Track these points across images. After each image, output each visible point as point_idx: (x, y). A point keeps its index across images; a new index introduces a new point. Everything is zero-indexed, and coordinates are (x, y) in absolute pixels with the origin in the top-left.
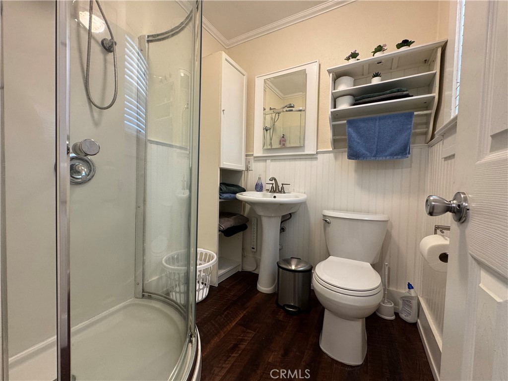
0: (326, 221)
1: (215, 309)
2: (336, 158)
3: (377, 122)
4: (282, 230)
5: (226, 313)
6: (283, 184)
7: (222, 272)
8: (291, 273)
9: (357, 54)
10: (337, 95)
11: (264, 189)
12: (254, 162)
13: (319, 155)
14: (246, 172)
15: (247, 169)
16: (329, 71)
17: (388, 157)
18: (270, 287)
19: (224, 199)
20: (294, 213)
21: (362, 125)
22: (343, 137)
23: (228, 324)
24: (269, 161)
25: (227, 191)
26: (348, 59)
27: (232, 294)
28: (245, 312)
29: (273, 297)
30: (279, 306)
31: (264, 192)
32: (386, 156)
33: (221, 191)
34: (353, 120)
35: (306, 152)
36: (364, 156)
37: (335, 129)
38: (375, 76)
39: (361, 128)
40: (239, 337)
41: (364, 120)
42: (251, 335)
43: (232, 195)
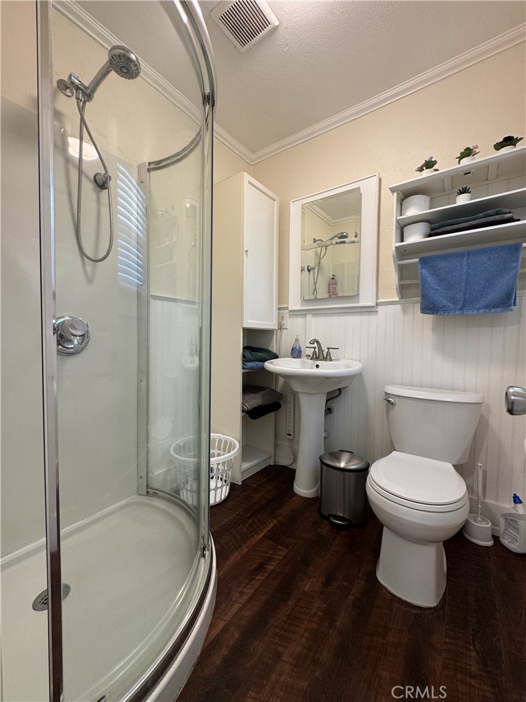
0: (389, 402)
1: (237, 515)
2: (404, 311)
3: (465, 259)
4: (329, 411)
5: (250, 521)
6: (328, 349)
7: (246, 465)
8: (339, 472)
9: (435, 162)
10: (406, 222)
11: (303, 354)
12: (290, 318)
13: (379, 307)
14: (279, 331)
15: (281, 327)
16: (393, 190)
17: (482, 311)
18: (310, 489)
19: (248, 369)
20: (344, 388)
21: (442, 264)
22: (414, 282)
23: (253, 536)
24: (309, 317)
25: (253, 359)
26: (421, 169)
27: (259, 496)
28: (275, 522)
29: (314, 503)
30: (322, 516)
31: (304, 359)
32: (479, 309)
33: (245, 359)
34: (430, 258)
35: (361, 304)
36: (445, 309)
37: (402, 271)
38: (461, 193)
39: (440, 269)
40: (266, 555)
41: (444, 257)
42: (282, 553)
43: (260, 363)
